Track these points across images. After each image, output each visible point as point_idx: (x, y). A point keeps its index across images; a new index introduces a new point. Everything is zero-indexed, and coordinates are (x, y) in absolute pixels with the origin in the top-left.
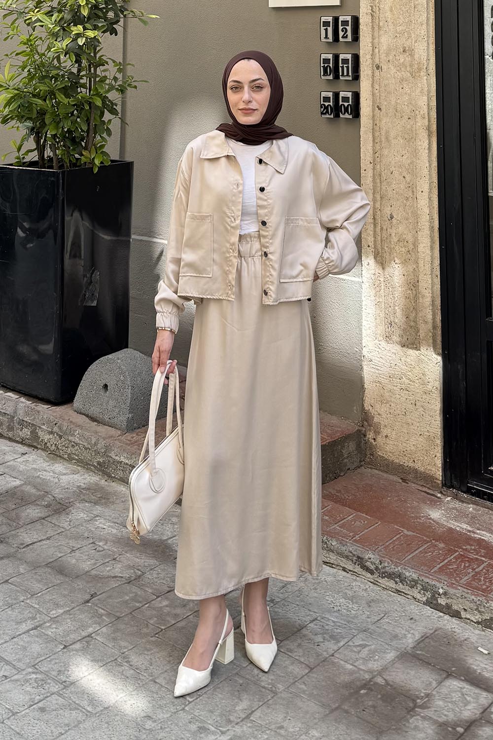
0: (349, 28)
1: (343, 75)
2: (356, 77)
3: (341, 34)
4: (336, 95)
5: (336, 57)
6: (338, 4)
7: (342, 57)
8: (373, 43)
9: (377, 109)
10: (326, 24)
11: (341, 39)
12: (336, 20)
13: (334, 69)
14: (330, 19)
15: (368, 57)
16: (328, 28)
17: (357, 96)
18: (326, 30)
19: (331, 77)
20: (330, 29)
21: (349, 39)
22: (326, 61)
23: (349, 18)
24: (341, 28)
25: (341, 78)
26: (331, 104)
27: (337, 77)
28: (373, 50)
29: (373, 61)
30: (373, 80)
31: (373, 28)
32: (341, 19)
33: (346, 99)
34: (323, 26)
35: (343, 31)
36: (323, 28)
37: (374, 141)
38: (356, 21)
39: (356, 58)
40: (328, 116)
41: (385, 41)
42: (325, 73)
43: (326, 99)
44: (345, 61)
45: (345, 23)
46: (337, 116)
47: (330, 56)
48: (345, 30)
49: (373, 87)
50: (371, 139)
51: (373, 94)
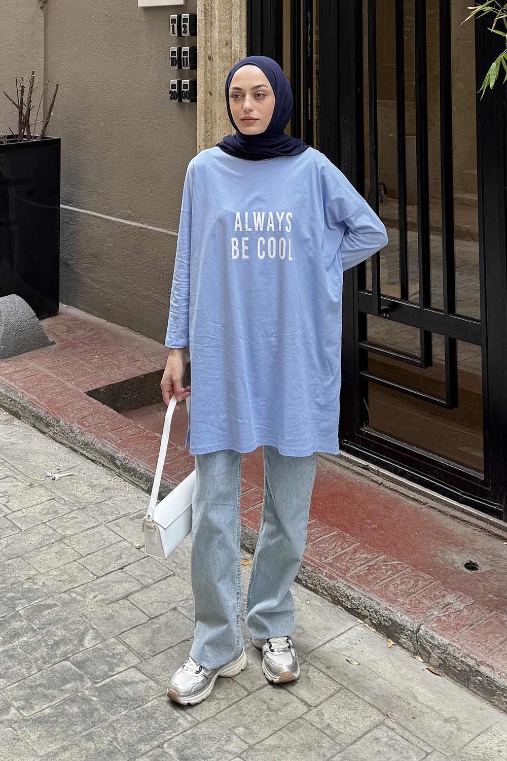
0: (188, 24)
1: (184, 65)
2: (194, 66)
3: (183, 29)
4: (180, 83)
5: (180, 50)
6: (182, 3)
7: (184, 49)
8: (205, 37)
9: (209, 94)
10: (173, 21)
11: (183, 35)
12: (179, 17)
13: (177, 61)
14: (176, 17)
15: (202, 49)
16: (175, 24)
17: (194, 84)
18: (173, 26)
19: (176, 67)
21: (188, 34)
22: (173, 53)
23: (188, 16)
24: (182, 24)
25: (183, 68)
26: (176, 90)
27: (180, 67)
28: (206, 44)
29: (206, 53)
30: (206, 69)
31: (206, 24)
32: (183, 16)
33: (186, 86)
34: (172, 23)
35: (183, 27)
36: (171, 25)
37: (205, 121)
38: (193, 19)
39: (194, 51)
40: (174, 101)
41: (214, 34)
42: (173, 64)
43: (173, 86)
44: (185, 53)
45: (185, 20)
46: (180, 101)
47: (176, 49)
48: (185, 26)
49: (205, 75)
50: (203, 120)
51: (206, 82)
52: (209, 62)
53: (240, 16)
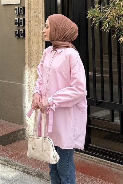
0: (22, 10)
1: (20, 24)
2: (24, 25)
3: (20, 12)
4: (19, 30)
5: (19, 19)
6: (19, 3)
7: (20, 19)
8: (29, 15)
9: (30, 34)
10: (16, 9)
11: (20, 14)
12: (19, 8)
13: (18, 23)
14: (17, 8)
15: (27, 19)
17: (24, 31)
18: (16, 11)
19: (17, 25)
20: (17, 11)
21: (22, 14)
22: (16, 20)
23: (22, 7)
24: (20, 10)
25: (20, 25)
26: (17, 33)
27: (19, 25)
28: (29, 17)
29: (29, 20)
30: (29, 26)
31: (29, 10)
32: (20, 8)
33: (21, 32)
36: (15, 11)
37: (29, 44)
38: (24, 8)
39: (24, 19)
40: (17, 37)
41: (32, 14)
42: (16, 24)
43: (16, 32)
44: (21, 20)
45: (21, 9)
46: (19, 37)
47: (17, 19)
48: (21, 11)
49: (29, 28)
50: (28, 43)
51: (29, 30)
52: (30, 23)
53: (42, 7)
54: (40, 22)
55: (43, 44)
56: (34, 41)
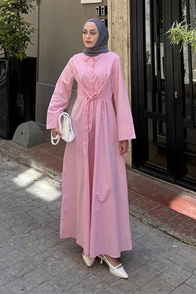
0: (104, 10)
3: (101, 12)
6: (101, 2)
8: (111, 15)
9: (113, 38)
10: (97, 9)
11: (102, 14)
12: (100, 7)
14: (98, 7)
15: (110, 20)
20: (98, 11)
21: (104, 14)
23: (104, 7)
24: (101, 10)
28: (112, 18)
29: (112, 22)
30: (112, 28)
31: (111, 10)
32: (102, 7)
36: (96, 11)
38: (106, 7)
39: (106, 21)
41: (115, 14)
48: (103, 11)
50: (111, 49)
52: (113, 26)
53: (127, 7)
54: (125, 24)
55: (128, 50)
56: (117, 47)
